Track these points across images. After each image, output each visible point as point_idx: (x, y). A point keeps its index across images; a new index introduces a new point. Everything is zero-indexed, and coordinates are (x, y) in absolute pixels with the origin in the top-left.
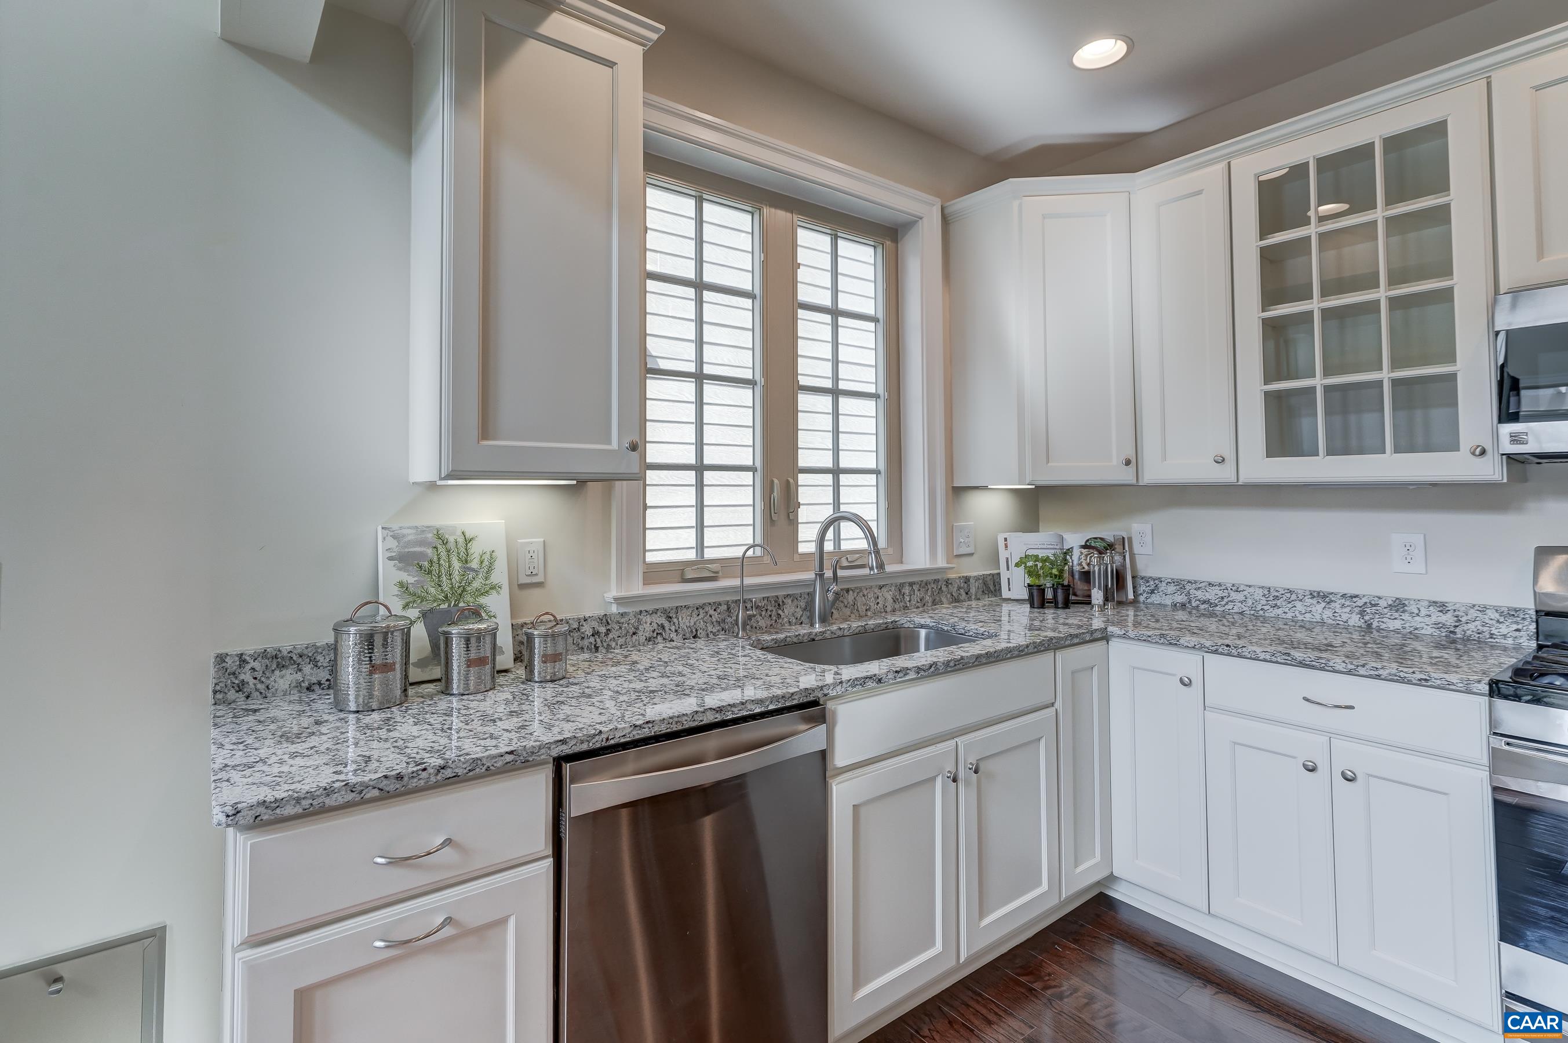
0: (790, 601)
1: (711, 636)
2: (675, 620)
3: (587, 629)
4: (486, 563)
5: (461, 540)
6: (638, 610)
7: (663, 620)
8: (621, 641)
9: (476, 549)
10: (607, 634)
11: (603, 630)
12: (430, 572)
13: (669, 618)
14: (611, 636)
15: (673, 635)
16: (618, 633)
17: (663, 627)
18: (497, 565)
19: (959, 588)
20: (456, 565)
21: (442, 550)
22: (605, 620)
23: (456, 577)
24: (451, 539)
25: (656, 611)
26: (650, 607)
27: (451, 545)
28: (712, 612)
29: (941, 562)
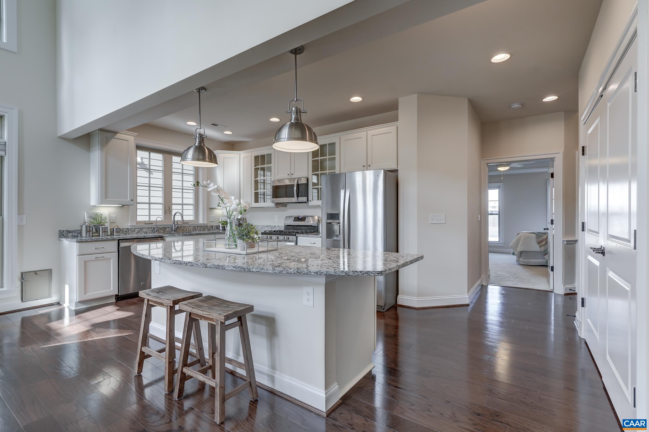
0: (168, 228)
1: (150, 233)
2: (142, 230)
3: (124, 230)
4: (105, 218)
5: (100, 215)
6: (135, 228)
7: (140, 230)
8: (131, 233)
9: (103, 216)
10: (128, 231)
11: (127, 231)
12: (95, 219)
13: (141, 229)
14: (129, 232)
15: (142, 232)
16: (130, 231)
17: (140, 231)
18: (107, 219)
19: (210, 228)
20: (99, 218)
21: (97, 216)
22: (128, 229)
23: (99, 220)
24: (98, 214)
25: (138, 228)
26: (137, 227)
27: (98, 215)
28: (150, 229)
29: (205, 222)
